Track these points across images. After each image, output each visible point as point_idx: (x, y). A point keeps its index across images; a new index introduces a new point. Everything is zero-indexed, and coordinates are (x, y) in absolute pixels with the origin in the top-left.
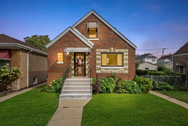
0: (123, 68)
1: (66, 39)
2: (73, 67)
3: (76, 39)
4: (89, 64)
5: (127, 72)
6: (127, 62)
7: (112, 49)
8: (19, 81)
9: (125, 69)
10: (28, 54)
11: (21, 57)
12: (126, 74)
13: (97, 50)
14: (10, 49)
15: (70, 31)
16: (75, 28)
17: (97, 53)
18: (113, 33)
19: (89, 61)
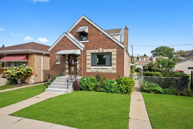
0: (111, 67)
1: (62, 43)
2: (67, 67)
3: (69, 43)
4: (80, 64)
5: (115, 71)
6: (116, 61)
7: (101, 49)
8: (33, 77)
9: (113, 69)
10: (42, 56)
11: (35, 59)
12: (114, 74)
13: (87, 51)
14: (28, 54)
15: (65, 36)
16: (70, 33)
17: (87, 54)
18: (102, 34)
19: (80, 61)
